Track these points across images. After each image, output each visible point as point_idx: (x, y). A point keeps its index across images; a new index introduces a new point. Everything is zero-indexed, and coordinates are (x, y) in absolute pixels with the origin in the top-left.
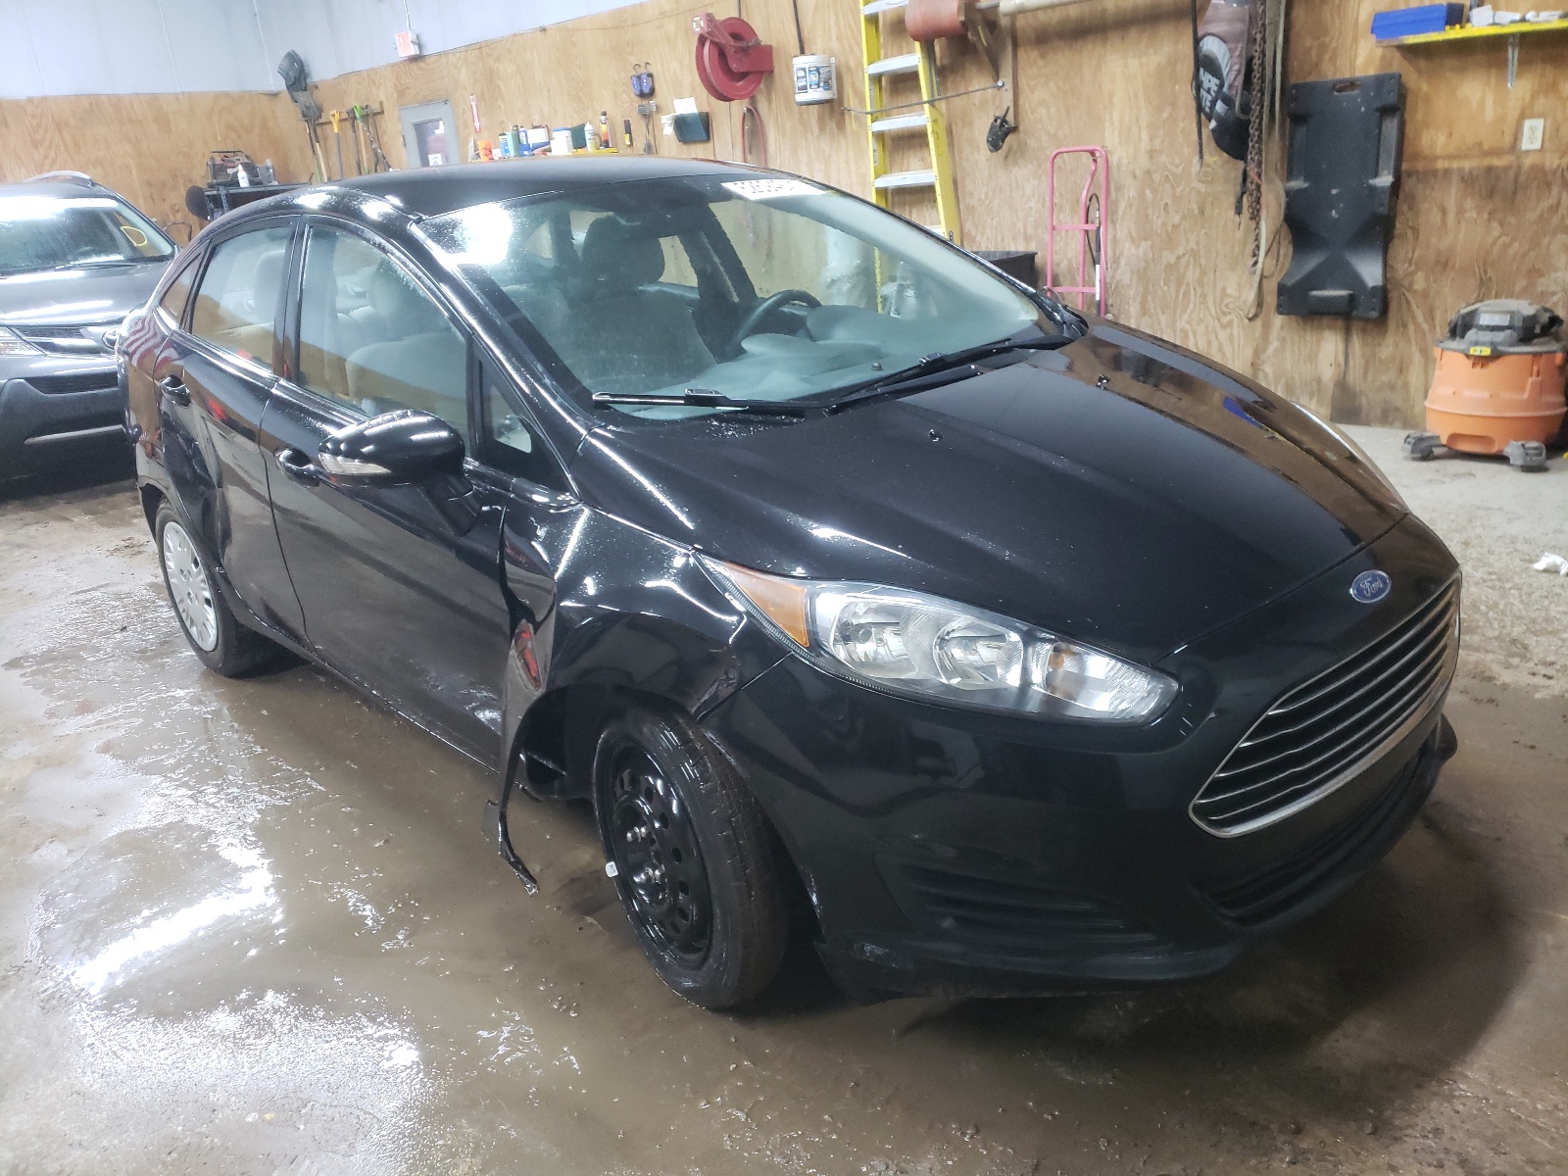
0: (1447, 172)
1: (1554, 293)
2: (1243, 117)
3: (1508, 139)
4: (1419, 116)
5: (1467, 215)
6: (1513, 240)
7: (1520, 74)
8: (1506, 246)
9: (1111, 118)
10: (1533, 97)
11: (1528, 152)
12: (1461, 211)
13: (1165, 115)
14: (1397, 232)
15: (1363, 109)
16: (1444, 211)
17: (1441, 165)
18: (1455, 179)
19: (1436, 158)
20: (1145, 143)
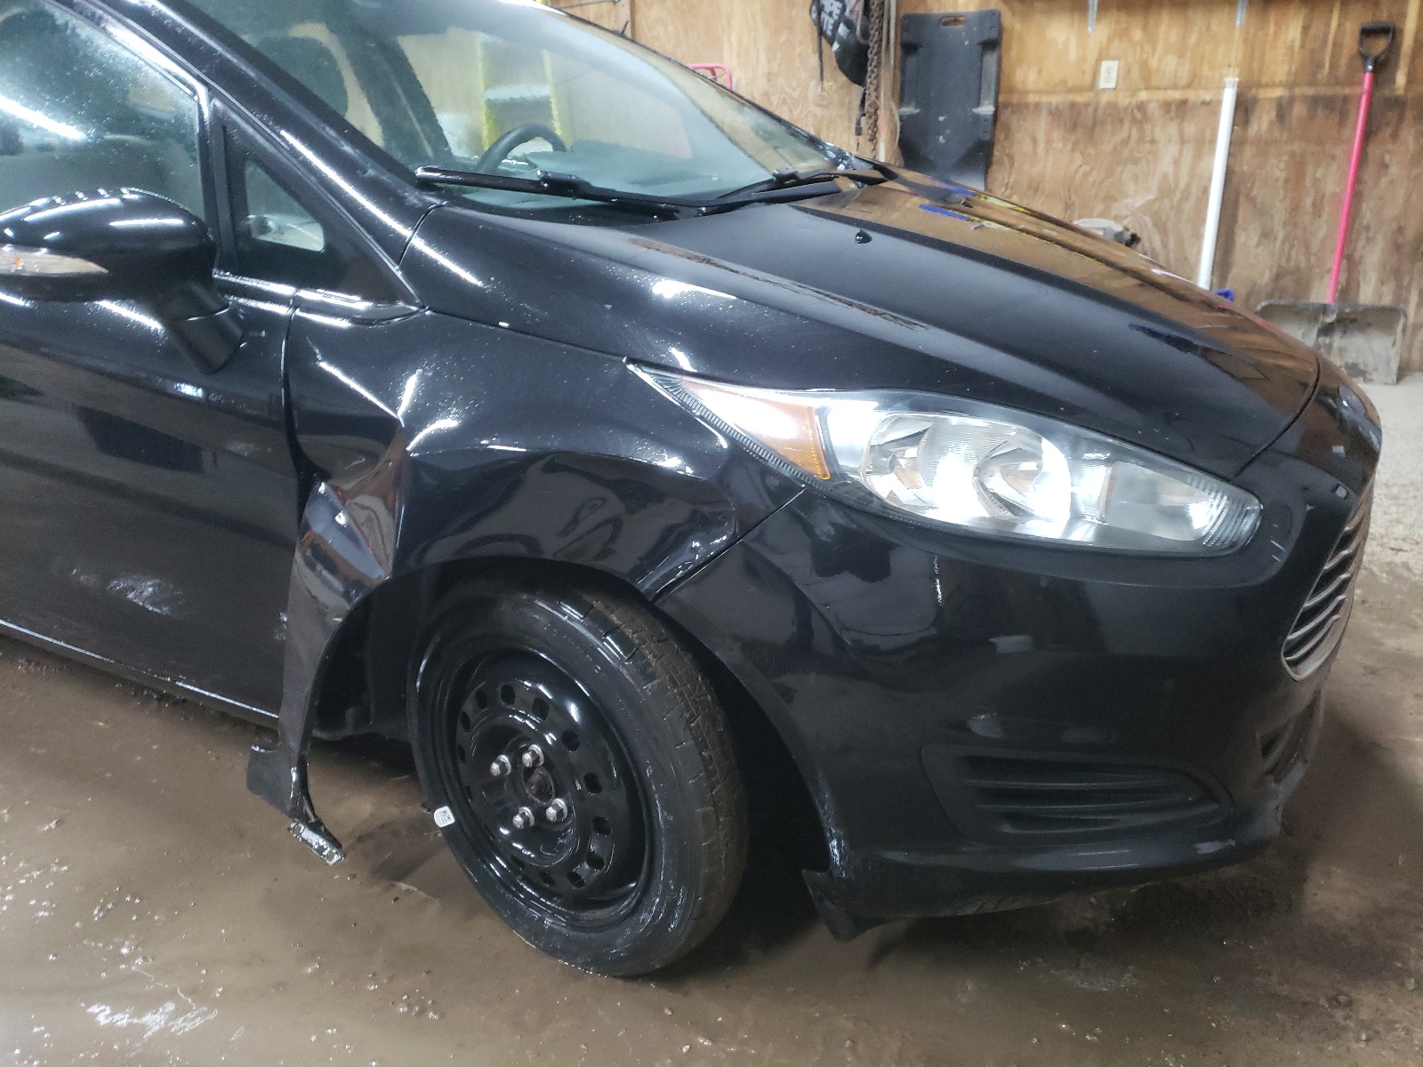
0: (1037, 105)
1: (1126, 217)
2: (862, 41)
3: (1088, 78)
4: (1014, 53)
5: (1054, 145)
6: (1092, 170)
7: (1098, 19)
8: (1087, 174)
9: (730, 39)
10: (1110, 40)
11: (1103, 89)
12: (1049, 142)
13: (783, 39)
14: (994, 159)
15: (966, 43)
16: (1034, 140)
17: (1032, 98)
18: (1044, 113)
19: (1027, 92)
20: (763, 66)
